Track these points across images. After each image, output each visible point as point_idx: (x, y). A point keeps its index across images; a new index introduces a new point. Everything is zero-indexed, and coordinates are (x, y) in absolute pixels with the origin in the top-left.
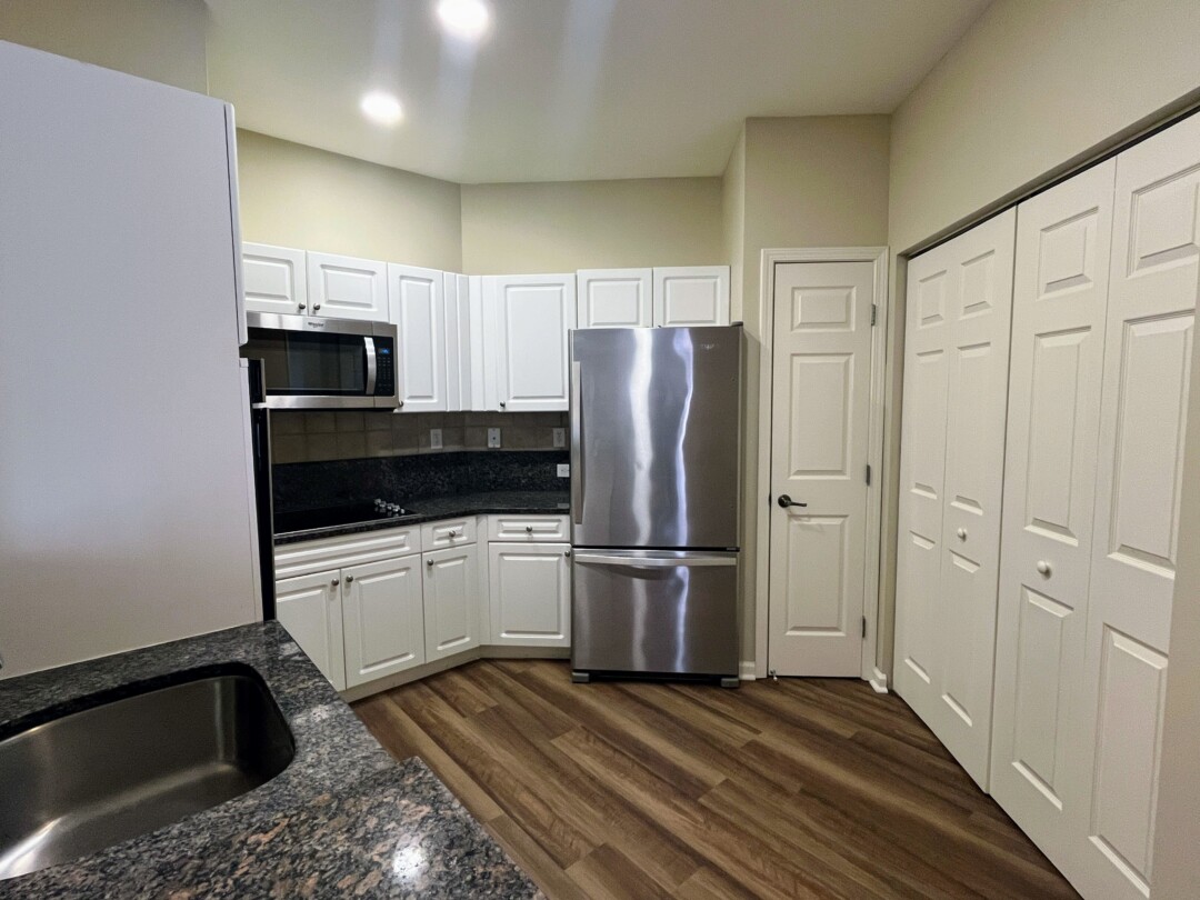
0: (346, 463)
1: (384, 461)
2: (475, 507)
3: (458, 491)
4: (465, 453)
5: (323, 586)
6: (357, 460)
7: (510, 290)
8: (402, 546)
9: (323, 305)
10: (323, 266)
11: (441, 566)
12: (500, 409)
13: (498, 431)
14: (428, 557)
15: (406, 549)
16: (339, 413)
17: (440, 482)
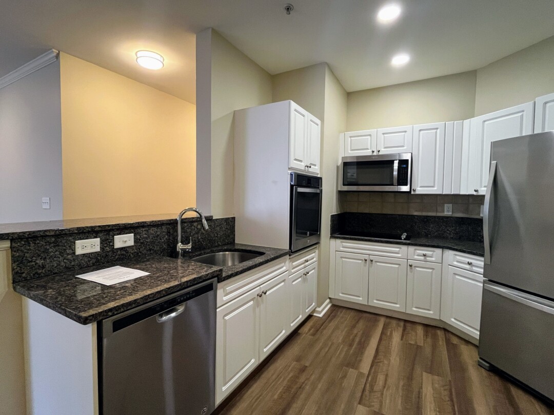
0: (397, 216)
1: (416, 217)
3: (460, 238)
4: (468, 218)
5: (361, 260)
6: (403, 215)
7: (486, 123)
9: (382, 149)
10: (383, 134)
14: (410, 262)
15: (399, 255)
17: (448, 232)
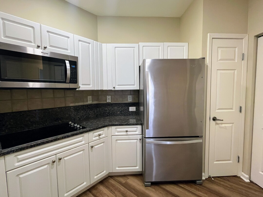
0: (58, 109)
1: (72, 108)
2: (106, 124)
4: (99, 104)
5: (48, 164)
6: (62, 107)
7: (116, 49)
8: (82, 141)
9: (48, 47)
10: (48, 32)
11: (95, 147)
12: (113, 89)
13: (110, 97)
14: (91, 144)
15: (83, 142)
16: (55, 90)
17: (91, 114)
